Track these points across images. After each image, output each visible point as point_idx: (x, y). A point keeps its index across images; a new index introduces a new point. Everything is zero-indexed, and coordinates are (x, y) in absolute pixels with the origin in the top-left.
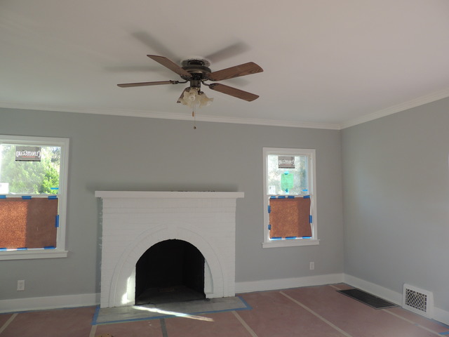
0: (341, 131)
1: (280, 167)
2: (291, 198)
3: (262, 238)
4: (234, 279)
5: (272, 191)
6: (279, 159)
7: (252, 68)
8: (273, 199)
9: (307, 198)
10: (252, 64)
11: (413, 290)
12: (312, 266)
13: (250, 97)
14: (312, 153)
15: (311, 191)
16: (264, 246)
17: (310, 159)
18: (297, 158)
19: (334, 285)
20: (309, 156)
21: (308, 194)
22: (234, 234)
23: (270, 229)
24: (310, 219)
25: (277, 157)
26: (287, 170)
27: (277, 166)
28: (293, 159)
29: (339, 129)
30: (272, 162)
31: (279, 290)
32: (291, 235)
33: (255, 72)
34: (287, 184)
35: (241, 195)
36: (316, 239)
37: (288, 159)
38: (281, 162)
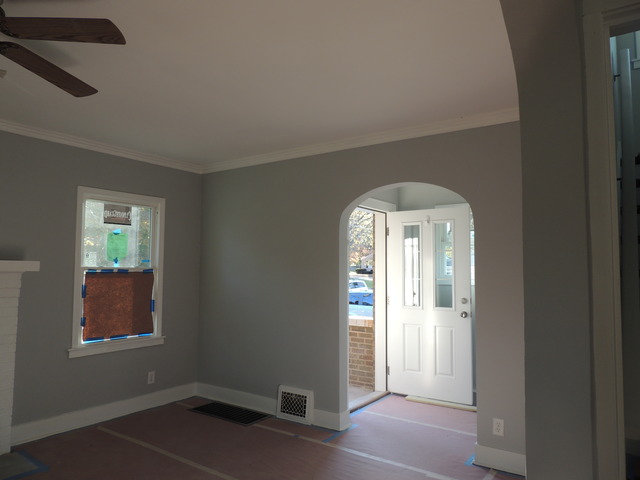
0: (203, 175)
1: (107, 221)
2: (123, 272)
3: (69, 340)
4: (10, 420)
5: (90, 261)
6: (106, 208)
7: (105, 32)
8: (91, 274)
9: (148, 275)
10: (107, 23)
11: (291, 392)
12: (151, 377)
13: (79, 89)
14: (160, 204)
15: (156, 262)
16: (72, 355)
17: (155, 213)
18: (135, 210)
19: (183, 401)
20: (156, 208)
21: (150, 266)
22: (14, 339)
23: (83, 324)
24: (151, 306)
25: (101, 205)
26: (118, 229)
27: (102, 220)
28: (128, 210)
29: (201, 173)
30: (93, 212)
31: (96, 425)
32: (121, 333)
33: (109, 42)
34: (116, 250)
35: (34, 266)
36: (160, 335)
37: (120, 209)
38: (109, 214)
